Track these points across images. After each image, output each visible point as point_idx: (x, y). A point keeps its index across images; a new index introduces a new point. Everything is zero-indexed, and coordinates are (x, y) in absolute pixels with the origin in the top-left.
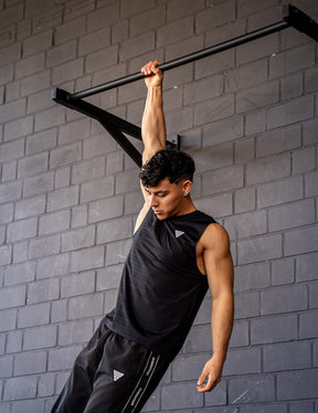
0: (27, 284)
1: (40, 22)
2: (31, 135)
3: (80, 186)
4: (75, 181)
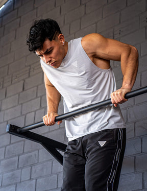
1: (16, 76)
2: (9, 145)
3: (36, 180)
4: (33, 176)
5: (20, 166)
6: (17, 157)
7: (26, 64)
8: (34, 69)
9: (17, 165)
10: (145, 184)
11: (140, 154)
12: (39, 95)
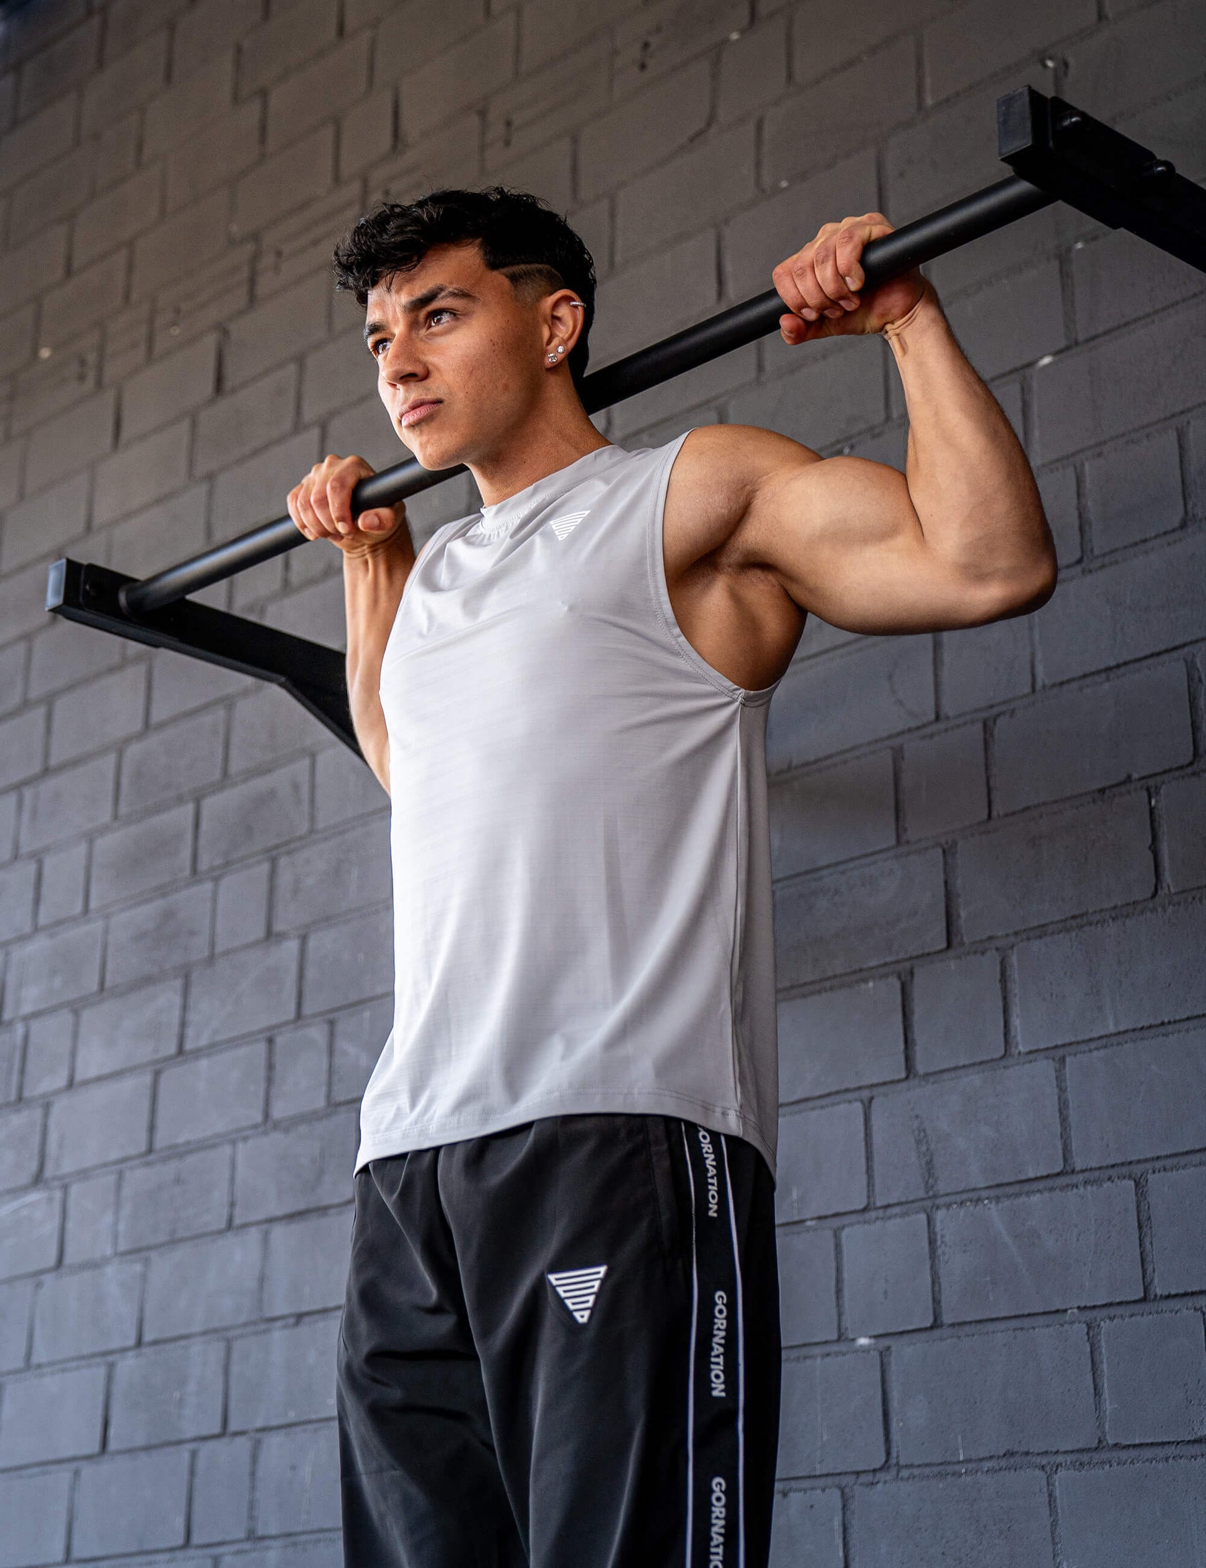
0: (108, 1357)
1: (177, 311)
2: (140, 737)
3: (304, 939)
4: (288, 917)
5: (204, 864)
6: (190, 808)
7: (234, 228)
8: (279, 254)
9: (186, 853)
10: (963, 914)
11: (928, 730)
12: (311, 412)
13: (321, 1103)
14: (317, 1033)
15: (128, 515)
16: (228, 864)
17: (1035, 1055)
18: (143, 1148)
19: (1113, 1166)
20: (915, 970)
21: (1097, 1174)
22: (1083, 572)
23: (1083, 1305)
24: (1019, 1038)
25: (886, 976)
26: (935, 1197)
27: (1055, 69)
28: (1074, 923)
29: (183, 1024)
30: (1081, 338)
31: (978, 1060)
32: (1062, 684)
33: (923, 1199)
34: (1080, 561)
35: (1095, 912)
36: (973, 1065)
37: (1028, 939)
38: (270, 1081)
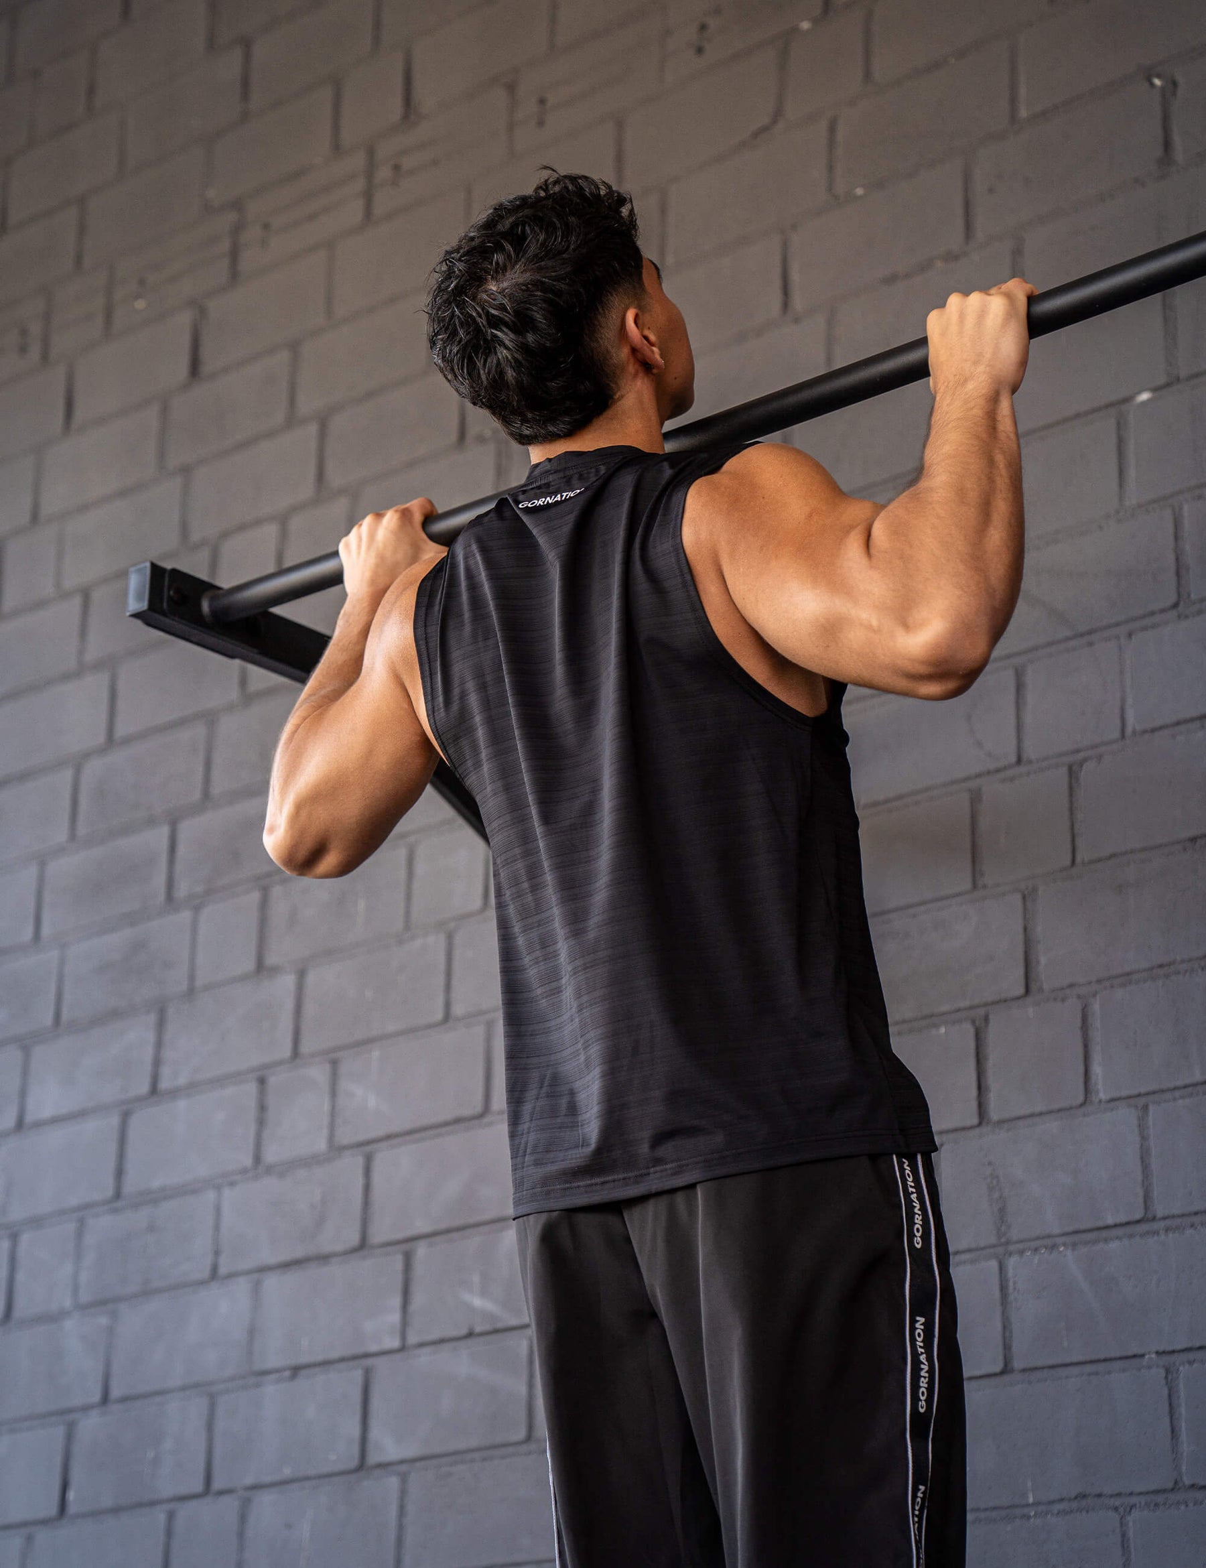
0: (68, 1417)
1: (142, 282)
2: (103, 750)
3: (302, 974)
4: (281, 951)
5: (182, 890)
6: (165, 830)
7: (211, 193)
8: (266, 227)
9: (160, 880)
10: (1043, 960)
11: (1010, 773)
12: (308, 404)
13: (322, 1145)
14: (318, 1073)
15: (83, 508)
16: (210, 892)
17: (1117, 1103)
18: (110, 1193)
19: (1196, 1213)
20: (991, 1017)
21: (1179, 1221)
22: (1179, 616)
23: (1161, 1349)
24: (1100, 1086)
25: (960, 1021)
26: (1008, 1243)
27: (1163, 88)
28: (1161, 972)
29: (157, 1062)
30: (1183, 373)
31: (1056, 1106)
32: (1153, 730)
33: (994, 1246)
34: (1175, 606)
35: (1183, 961)
36: (1050, 1112)
37: (1112, 987)
38: (261, 1123)
